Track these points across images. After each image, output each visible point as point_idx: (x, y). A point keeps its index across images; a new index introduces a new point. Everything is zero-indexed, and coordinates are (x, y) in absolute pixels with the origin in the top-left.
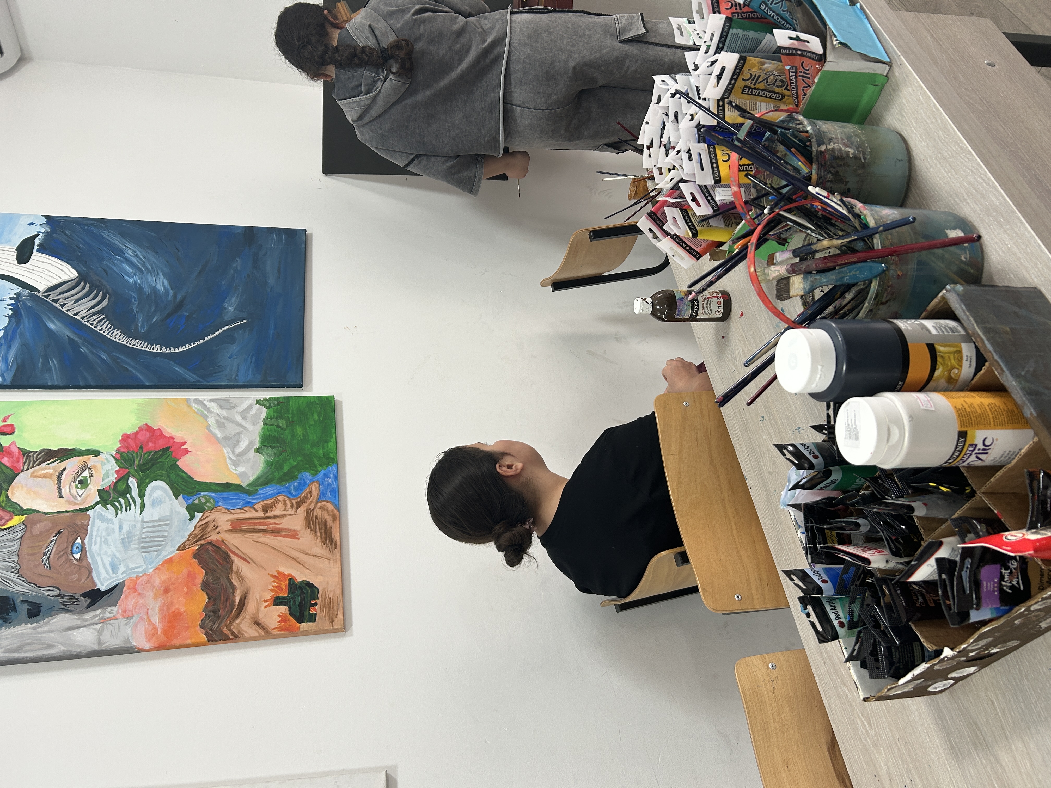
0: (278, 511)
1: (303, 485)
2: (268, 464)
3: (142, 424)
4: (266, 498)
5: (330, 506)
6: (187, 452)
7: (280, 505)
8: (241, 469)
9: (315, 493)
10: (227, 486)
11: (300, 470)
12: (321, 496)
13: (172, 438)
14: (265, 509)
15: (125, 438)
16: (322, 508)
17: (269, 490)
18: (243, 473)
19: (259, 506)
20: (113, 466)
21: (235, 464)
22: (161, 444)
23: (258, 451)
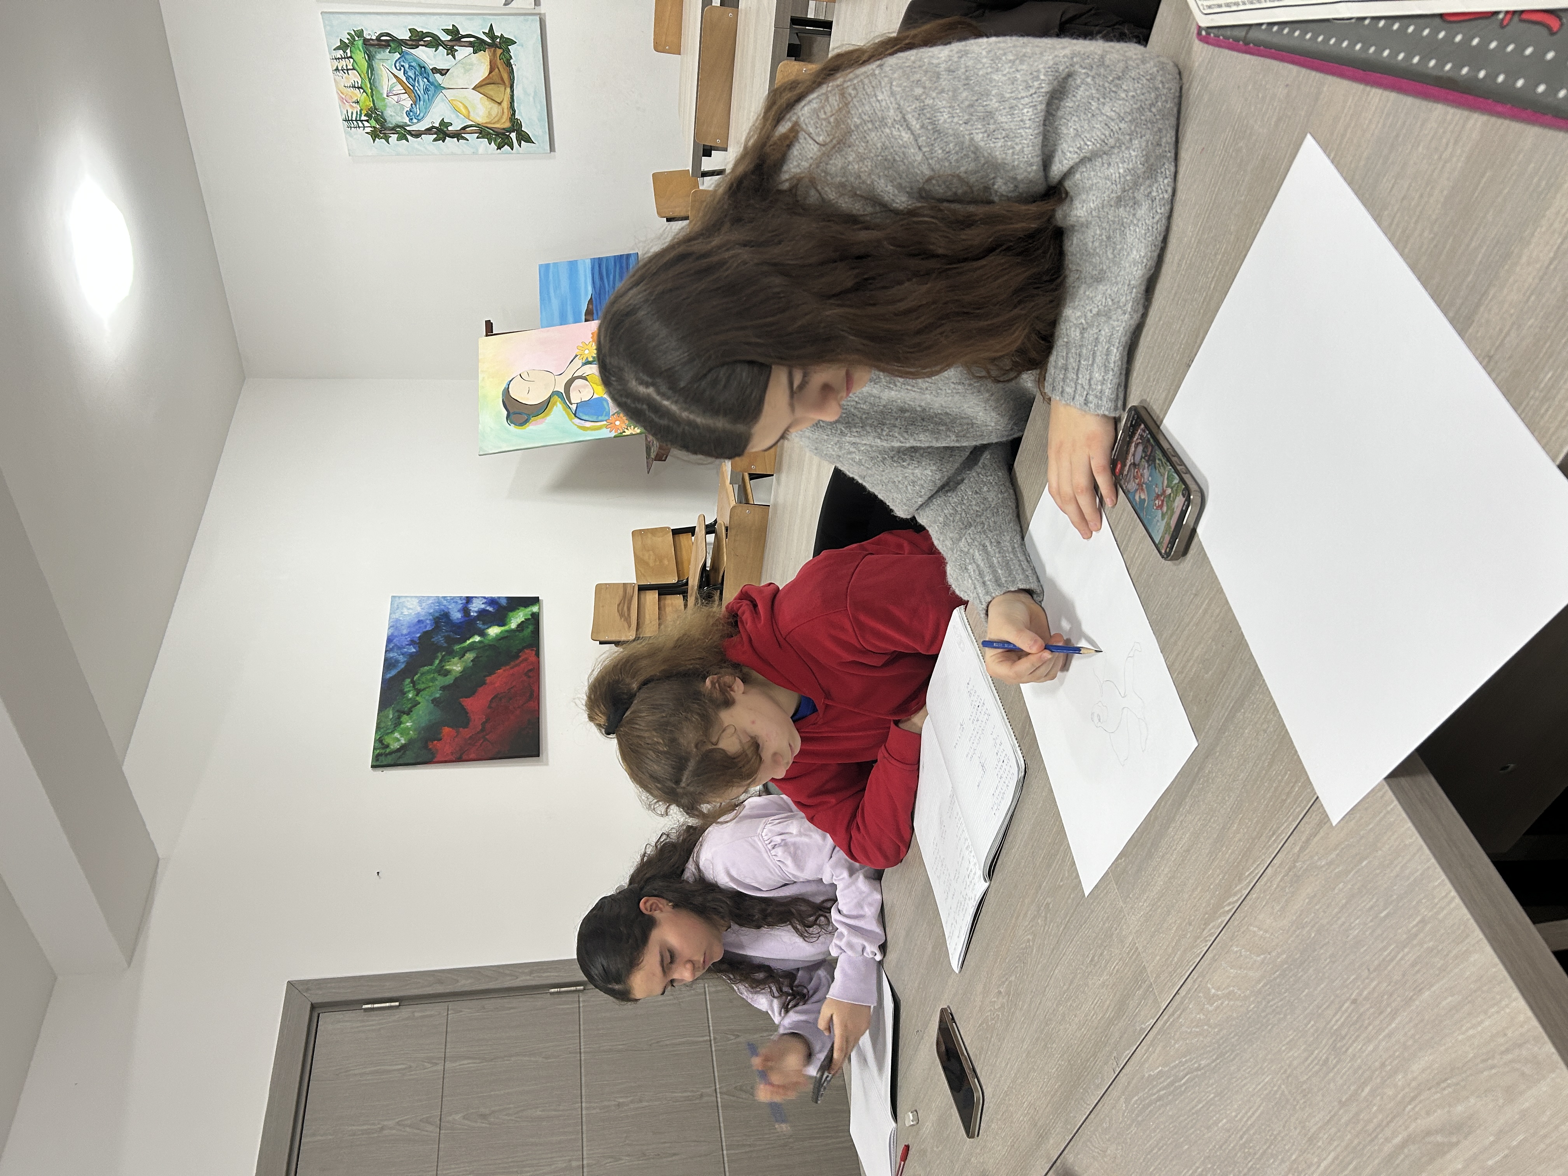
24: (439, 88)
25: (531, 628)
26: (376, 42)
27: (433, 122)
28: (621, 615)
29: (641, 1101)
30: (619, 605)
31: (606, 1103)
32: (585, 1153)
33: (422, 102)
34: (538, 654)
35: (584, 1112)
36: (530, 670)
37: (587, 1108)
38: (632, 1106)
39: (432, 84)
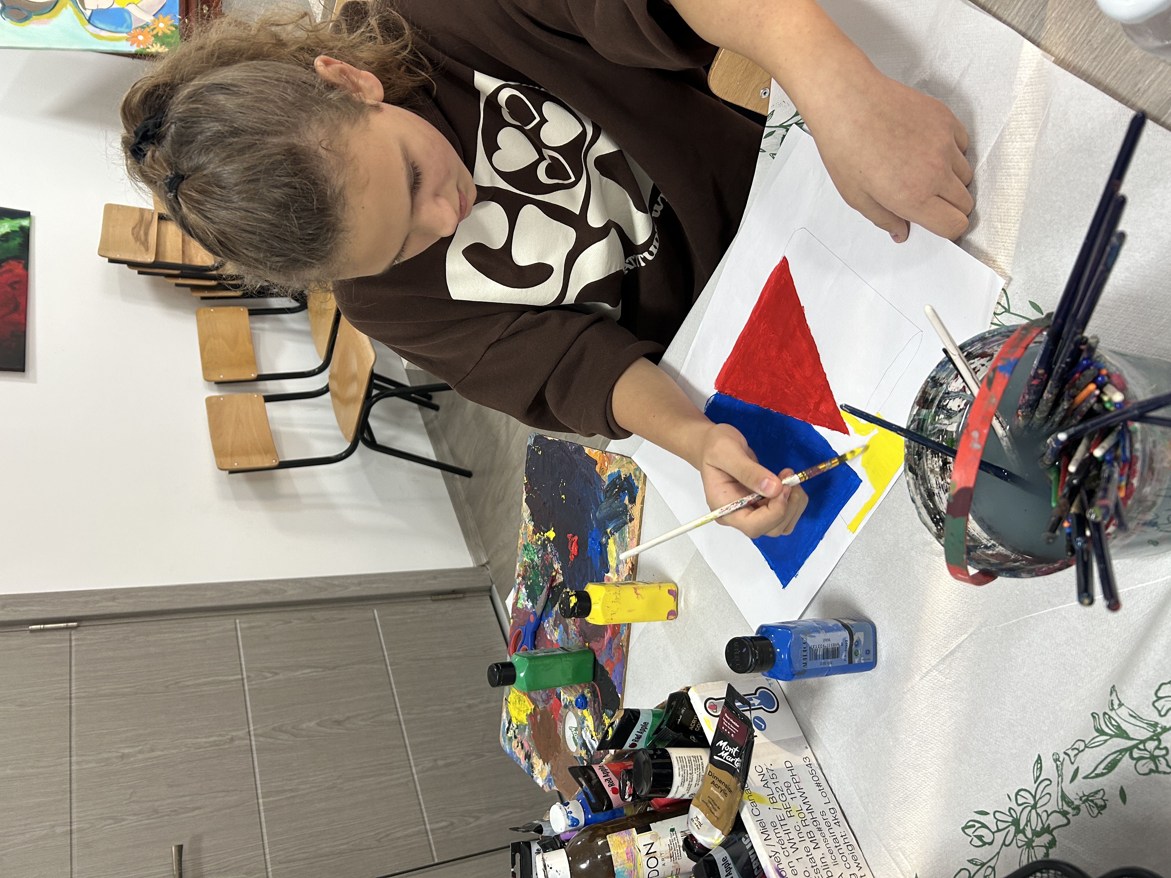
25: (18, 240)
28: (137, 238)
29: (152, 750)
30: (134, 229)
31: (105, 755)
32: (74, 815)
34: (26, 267)
35: (74, 767)
36: (16, 282)
37: (78, 763)
38: (140, 757)
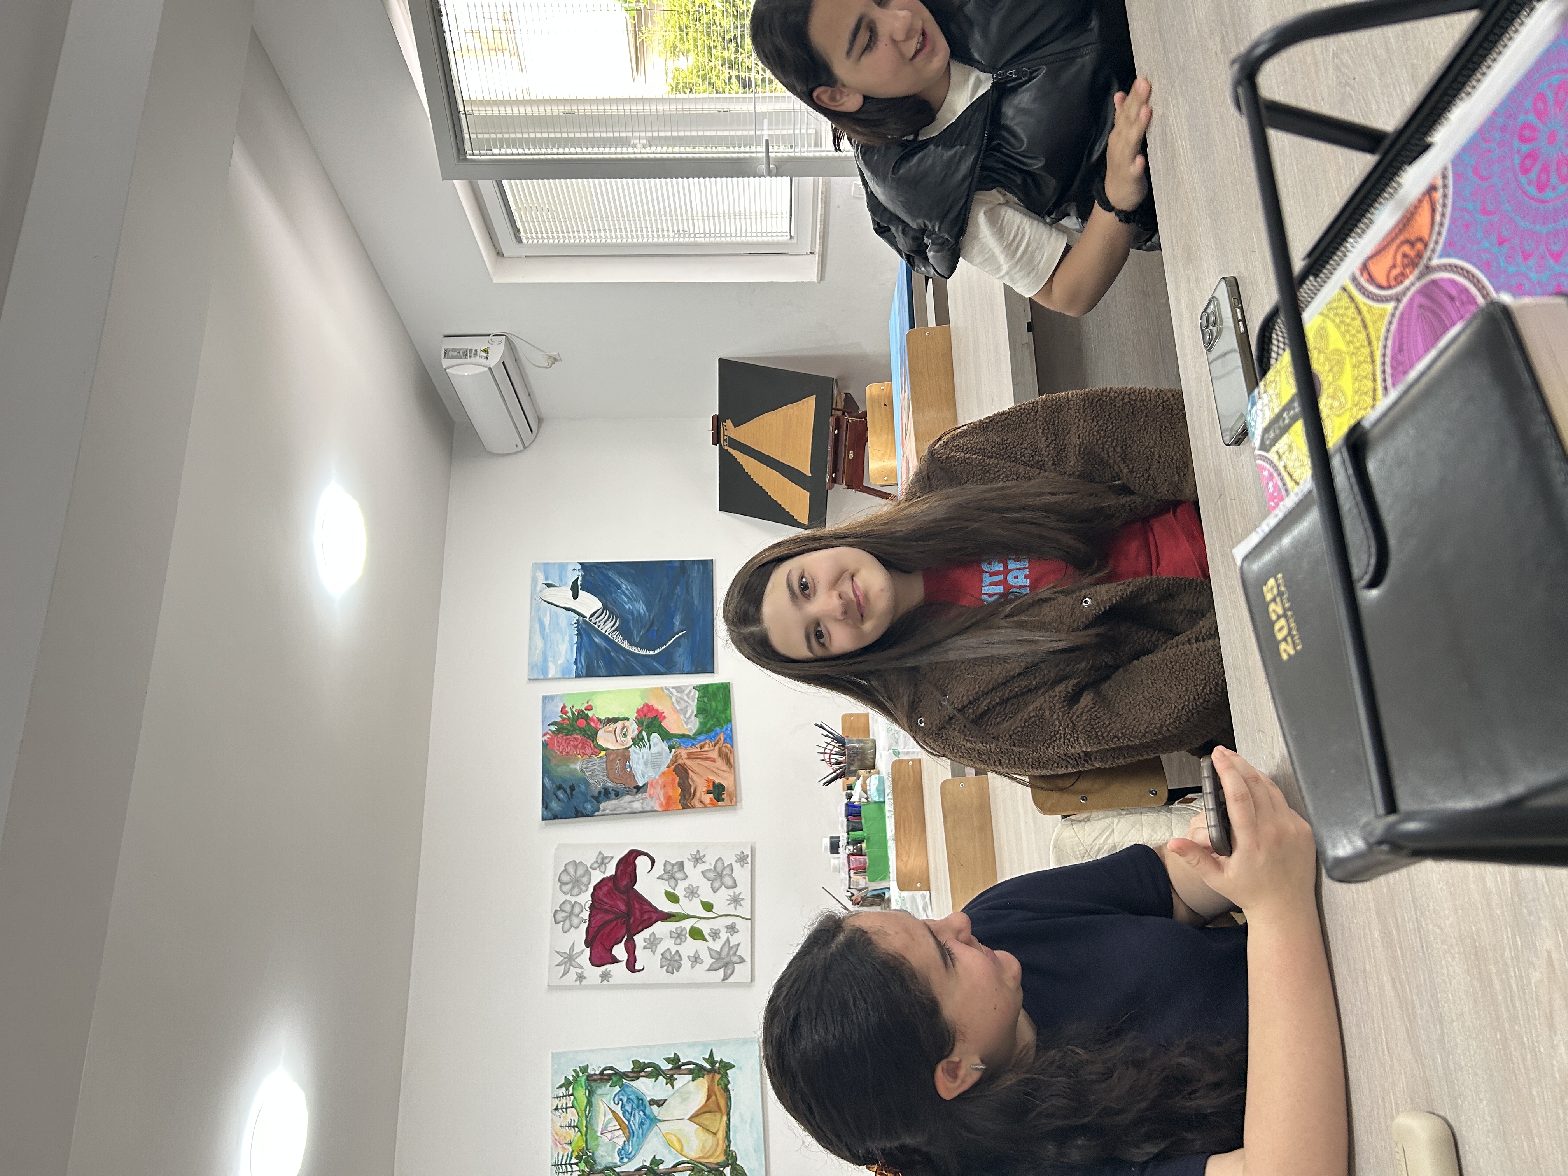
0: (706, 748)
1: (717, 734)
2: (701, 723)
3: (644, 703)
4: (701, 741)
5: (729, 746)
6: (665, 717)
7: (707, 745)
8: (689, 726)
9: (722, 739)
10: (683, 736)
11: (715, 726)
12: (725, 741)
13: (657, 710)
14: (701, 748)
15: (638, 711)
16: (726, 747)
17: (702, 737)
18: (690, 730)
19: (698, 746)
20: (635, 726)
21: (687, 724)
22: (654, 714)
23: (696, 716)
24: (654, 1120)
26: (599, 1077)
27: (644, 1161)
33: (635, 1138)
39: (648, 1117)
